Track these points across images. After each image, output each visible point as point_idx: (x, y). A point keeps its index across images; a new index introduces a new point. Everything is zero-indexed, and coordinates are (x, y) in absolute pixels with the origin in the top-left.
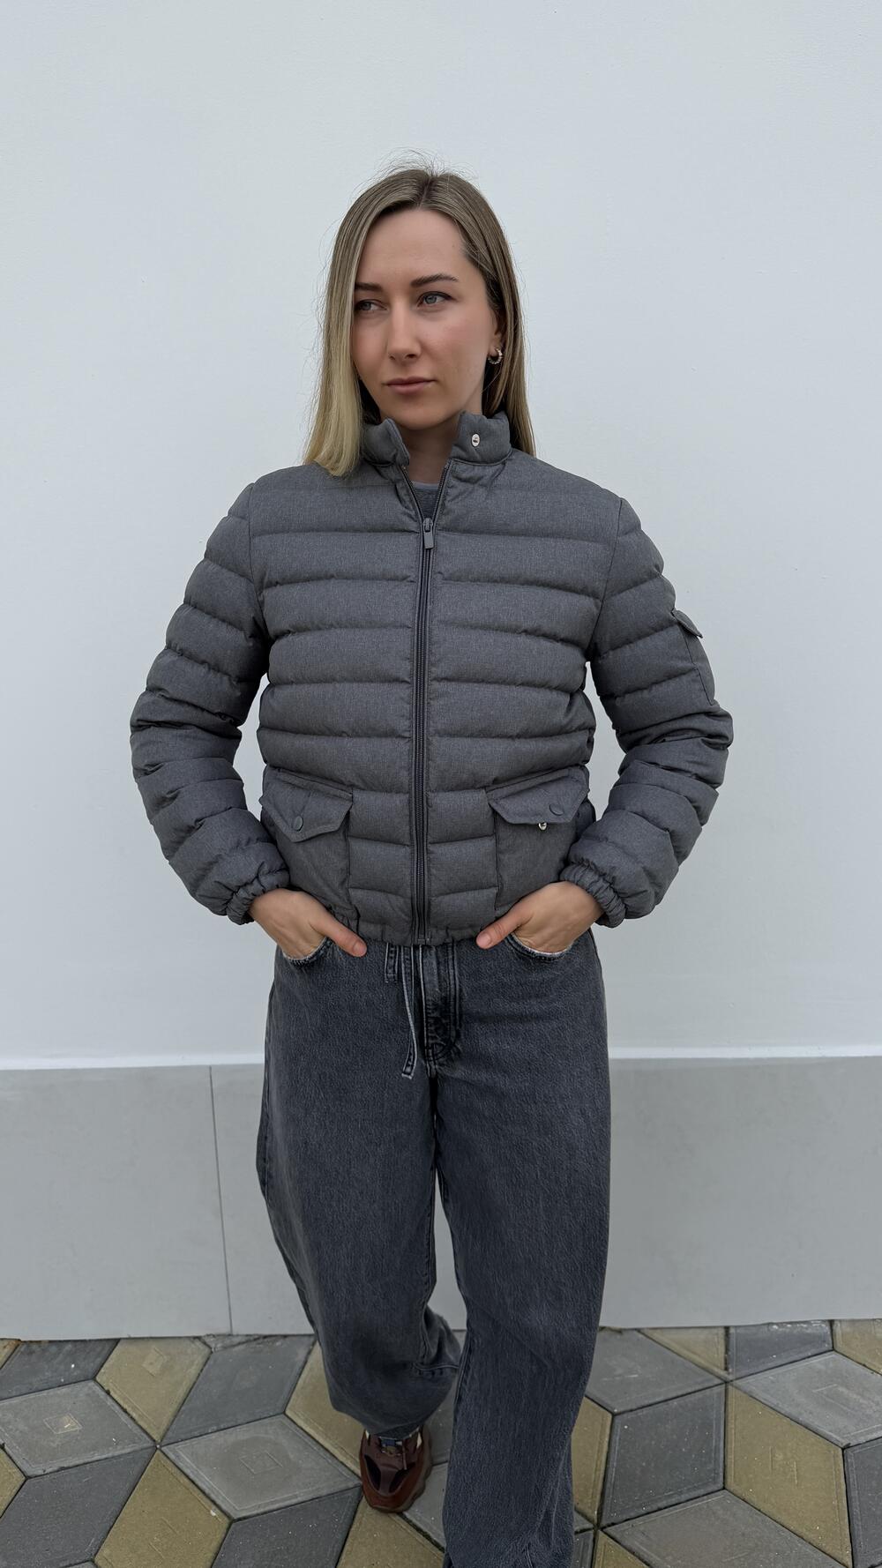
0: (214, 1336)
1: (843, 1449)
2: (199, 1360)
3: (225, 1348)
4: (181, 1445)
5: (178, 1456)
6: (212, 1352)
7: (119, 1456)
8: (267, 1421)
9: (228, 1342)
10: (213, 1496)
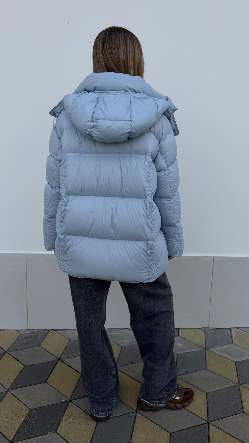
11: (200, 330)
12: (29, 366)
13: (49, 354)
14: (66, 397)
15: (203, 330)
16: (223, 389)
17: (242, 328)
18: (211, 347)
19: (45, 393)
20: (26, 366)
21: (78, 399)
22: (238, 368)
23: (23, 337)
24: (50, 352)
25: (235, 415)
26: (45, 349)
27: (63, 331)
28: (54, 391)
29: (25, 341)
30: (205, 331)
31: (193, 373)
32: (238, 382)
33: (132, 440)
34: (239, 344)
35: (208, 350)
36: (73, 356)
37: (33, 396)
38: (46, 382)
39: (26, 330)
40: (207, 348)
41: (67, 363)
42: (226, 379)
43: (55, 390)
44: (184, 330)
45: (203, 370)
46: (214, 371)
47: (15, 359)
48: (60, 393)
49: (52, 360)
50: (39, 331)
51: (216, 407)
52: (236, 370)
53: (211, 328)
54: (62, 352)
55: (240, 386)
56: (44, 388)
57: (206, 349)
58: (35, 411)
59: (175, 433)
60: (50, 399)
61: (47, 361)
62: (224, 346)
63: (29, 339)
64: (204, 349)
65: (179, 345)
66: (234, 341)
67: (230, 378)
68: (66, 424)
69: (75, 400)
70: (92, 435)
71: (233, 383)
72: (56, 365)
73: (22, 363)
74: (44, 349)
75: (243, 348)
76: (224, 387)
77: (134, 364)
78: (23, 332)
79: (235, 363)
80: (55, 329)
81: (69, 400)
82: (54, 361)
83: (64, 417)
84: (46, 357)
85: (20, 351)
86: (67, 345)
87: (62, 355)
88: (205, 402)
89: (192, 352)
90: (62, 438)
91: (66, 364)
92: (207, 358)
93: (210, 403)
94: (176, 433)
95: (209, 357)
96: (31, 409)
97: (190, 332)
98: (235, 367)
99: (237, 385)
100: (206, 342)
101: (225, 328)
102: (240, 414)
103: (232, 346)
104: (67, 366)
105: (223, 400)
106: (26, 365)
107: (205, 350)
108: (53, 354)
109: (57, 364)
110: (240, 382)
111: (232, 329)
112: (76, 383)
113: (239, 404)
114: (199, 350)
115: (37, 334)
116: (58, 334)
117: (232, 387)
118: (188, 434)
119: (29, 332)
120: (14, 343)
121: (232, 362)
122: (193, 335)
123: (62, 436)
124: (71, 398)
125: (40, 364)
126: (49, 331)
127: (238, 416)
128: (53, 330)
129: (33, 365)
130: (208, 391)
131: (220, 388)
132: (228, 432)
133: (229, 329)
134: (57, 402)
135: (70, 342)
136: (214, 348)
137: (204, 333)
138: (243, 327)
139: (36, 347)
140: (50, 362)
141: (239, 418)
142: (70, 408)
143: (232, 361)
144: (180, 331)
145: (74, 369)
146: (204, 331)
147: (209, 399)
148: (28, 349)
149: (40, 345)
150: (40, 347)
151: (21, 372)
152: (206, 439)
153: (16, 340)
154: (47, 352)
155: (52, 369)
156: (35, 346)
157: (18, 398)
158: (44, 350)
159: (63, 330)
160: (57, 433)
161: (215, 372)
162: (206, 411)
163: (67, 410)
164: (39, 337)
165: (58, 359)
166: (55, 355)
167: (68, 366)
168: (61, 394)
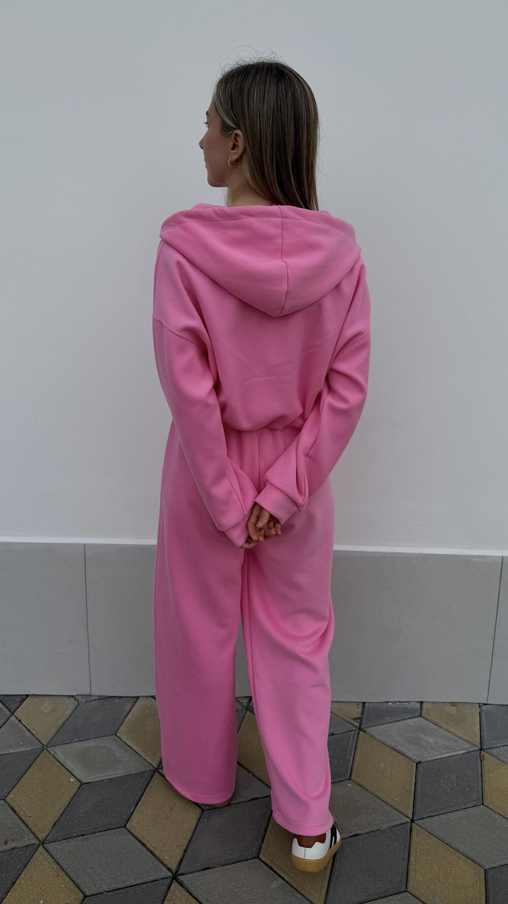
0: (81, 695)
1: (417, 764)
2: (72, 707)
3: (86, 702)
6: (79, 704)
9: (88, 699)
10: (72, 772)
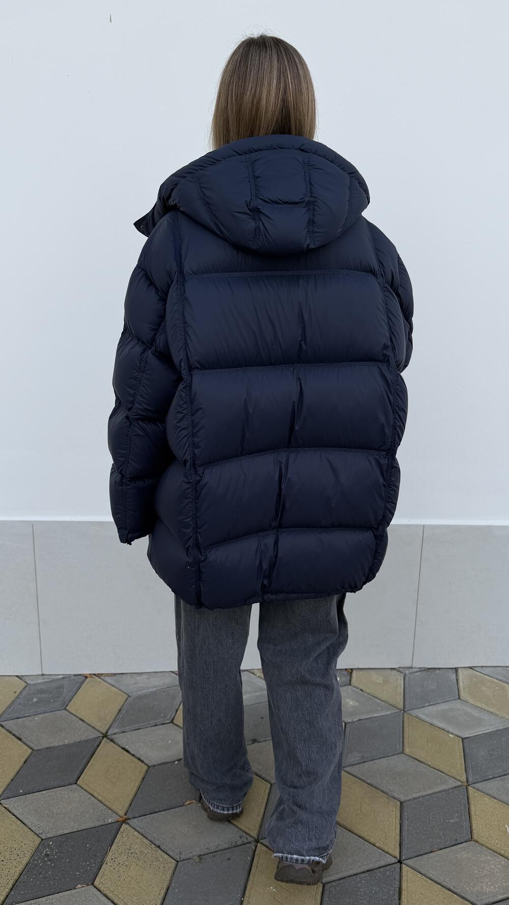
4: (415, 711)
5: (417, 715)
7: (387, 715)
8: (453, 702)
11: (394, 672)
12: (42, 749)
13: (85, 724)
14: (116, 813)
15: (401, 672)
16: (433, 793)
17: (480, 668)
18: (414, 707)
19: (73, 805)
20: (36, 751)
21: (141, 816)
22: (467, 750)
23: (32, 691)
24: (86, 721)
25: (454, 845)
26: (77, 715)
27: (115, 677)
28: (93, 801)
29: (36, 698)
30: (405, 675)
31: (377, 761)
32: (465, 779)
33: (246, 898)
34: (471, 701)
35: (410, 715)
36: (133, 729)
37: (48, 811)
38: (76, 783)
39: (38, 675)
40: (405, 710)
41: (120, 743)
42: (442, 772)
43: (93, 799)
44: (361, 673)
45: (395, 755)
46: (418, 758)
47: (13, 737)
48: (105, 805)
49: (90, 737)
50: (65, 677)
51: (418, 831)
52: (463, 754)
53: (417, 668)
54: (112, 720)
55: (470, 788)
56: (70, 794)
57: (405, 712)
58: (51, 843)
59: (332, 883)
60: (83, 817)
61: (79, 740)
62: (440, 704)
63: (43, 695)
64: (401, 711)
65: (351, 703)
66: (462, 694)
67: (450, 771)
68: (114, 869)
69: (133, 818)
70: (165, 889)
71: (455, 780)
72: (98, 748)
73: (29, 744)
74: (74, 715)
75: (478, 708)
76: (436, 790)
77: (259, 744)
78: (33, 681)
79: (463, 739)
80: (98, 674)
81: (122, 819)
82: (94, 739)
83: (110, 854)
84: (78, 732)
85: (24, 719)
86: (123, 706)
87: (110, 727)
88: (396, 820)
89: (375, 717)
90: (106, 896)
91: (119, 746)
92: (406, 729)
93: (406, 822)
94: (335, 884)
95: (410, 728)
96: (43, 838)
97: (374, 675)
98: (462, 749)
99: (461, 786)
100: (406, 697)
101: (445, 668)
102: (464, 844)
103: (457, 705)
104: (120, 748)
105: (433, 815)
106: (36, 748)
107: (403, 715)
108: (93, 725)
109: (100, 746)
110: (470, 780)
111: (460, 669)
112: (137, 784)
113: (464, 823)
114: (391, 714)
115: (60, 683)
116: (104, 683)
117: (452, 788)
118: (359, 885)
119: (44, 679)
120: (12, 703)
121: (457, 738)
122: (380, 684)
123: (105, 892)
124: (124, 817)
125: (64, 745)
126: (86, 677)
127: (461, 848)
128: (95, 675)
129: (51, 747)
130: (403, 799)
131: (428, 792)
132: (439, 881)
133: (454, 670)
134: (97, 824)
135: (129, 699)
136: (422, 709)
137: (402, 678)
138: (482, 667)
139: (57, 712)
140: (86, 741)
141: (462, 853)
142: (124, 836)
143: (456, 735)
144: (354, 673)
145: (133, 755)
146: (402, 675)
147: (405, 813)
148: (41, 716)
149: (65, 706)
150: (67, 710)
151: (25, 763)
152: (394, 894)
153: (17, 698)
154: (81, 722)
155: (89, 755)
156: (57, 709)
157: (18, 816)
158: (74, 717)
159: (115, 674)
160: (95, 887)
161: (421, 760)
162: (398, 838)
163: (116, 840)
164: (65, 691)
165: (102, 735)
166: (96, 727)
167: (122, 750)
168: (105, 807)
